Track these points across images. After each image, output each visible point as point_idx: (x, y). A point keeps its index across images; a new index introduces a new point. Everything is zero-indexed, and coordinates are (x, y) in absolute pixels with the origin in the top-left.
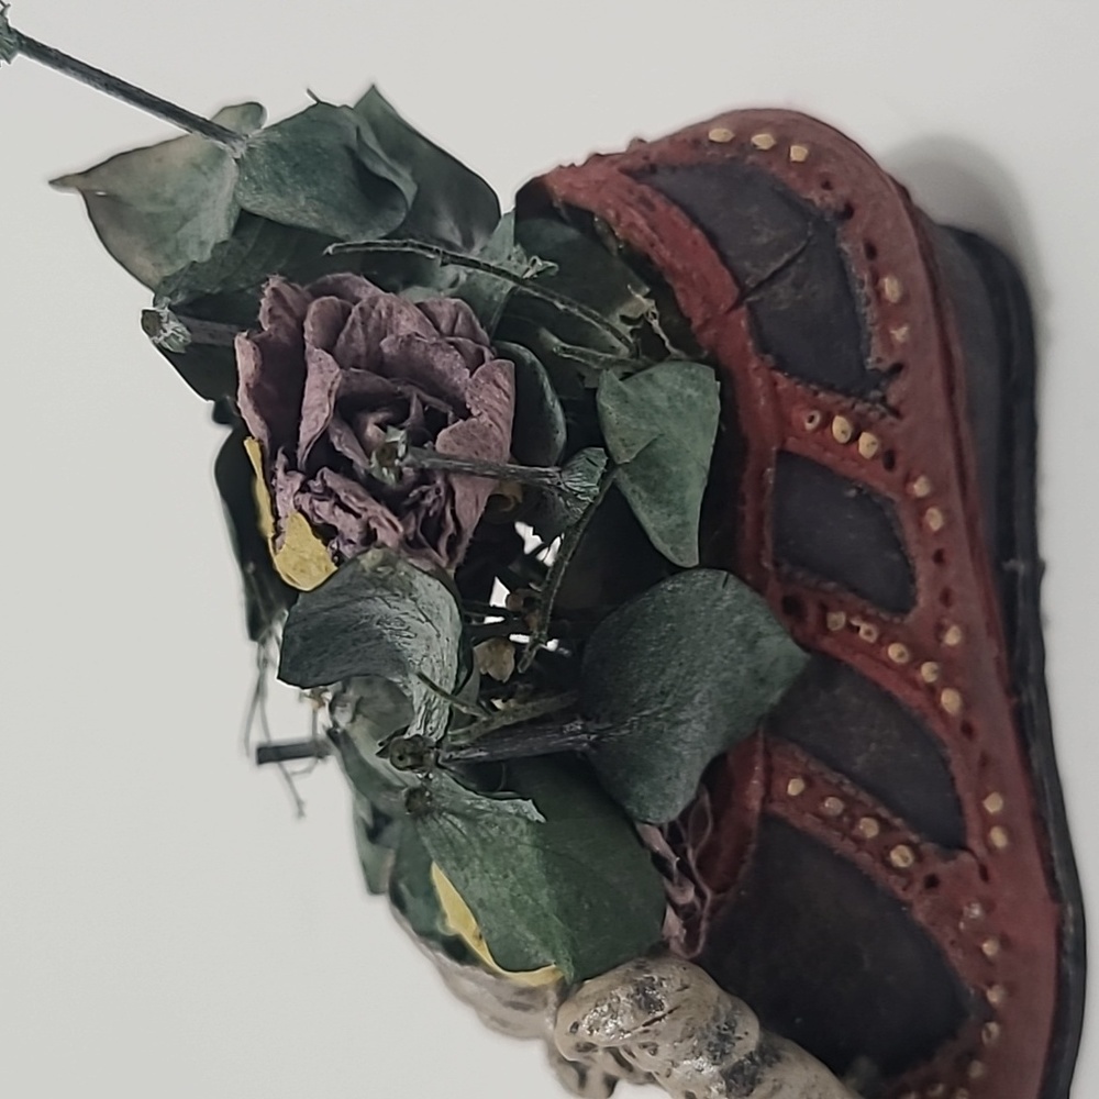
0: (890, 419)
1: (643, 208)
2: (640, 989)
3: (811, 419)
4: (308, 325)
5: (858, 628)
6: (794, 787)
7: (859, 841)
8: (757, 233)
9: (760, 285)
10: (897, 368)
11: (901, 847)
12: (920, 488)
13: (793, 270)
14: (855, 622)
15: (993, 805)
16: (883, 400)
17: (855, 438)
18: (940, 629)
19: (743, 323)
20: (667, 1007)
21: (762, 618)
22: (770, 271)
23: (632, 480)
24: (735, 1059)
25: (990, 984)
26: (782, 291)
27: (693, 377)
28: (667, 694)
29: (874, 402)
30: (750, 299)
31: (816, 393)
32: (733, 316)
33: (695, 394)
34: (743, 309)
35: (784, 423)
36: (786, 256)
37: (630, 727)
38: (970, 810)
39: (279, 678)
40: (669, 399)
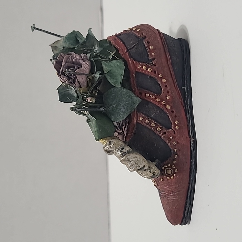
0: (153, 66)
1: (115, 40)
2: (110, 142)
3: (139, 67)
4: (64, 59)
5: (151, 96)
6: (141, 119)
7: (152, 127)
8: (131, 42)
9: (131, 49)
10: (154, 59)
11: (158, 128)
12: (160, 76)
13: (135, 46)
14: (150, 95)
15: (176, 123)
16: (152, 63)
17: (147, 69)
18: (166, 97)
19: (128, 54)
20: (112, 144)
21: (132, 94)
22: (132, 47)
23: (108, 75)
24: (123, 152)
25: (175, 149)
26: (134, 49)
27: (118, 62)
28: (115, 104)
29: (150, 64)
30: (129, 51)
31: (140, 63)
32: (126, 53)
33: (118, 64)
34: (128, 52)
35: (136, 68)
36: (135, 44)
37: (110, 108)
38: (172, 123)
39: (59, 100)
40: (114, 65)
